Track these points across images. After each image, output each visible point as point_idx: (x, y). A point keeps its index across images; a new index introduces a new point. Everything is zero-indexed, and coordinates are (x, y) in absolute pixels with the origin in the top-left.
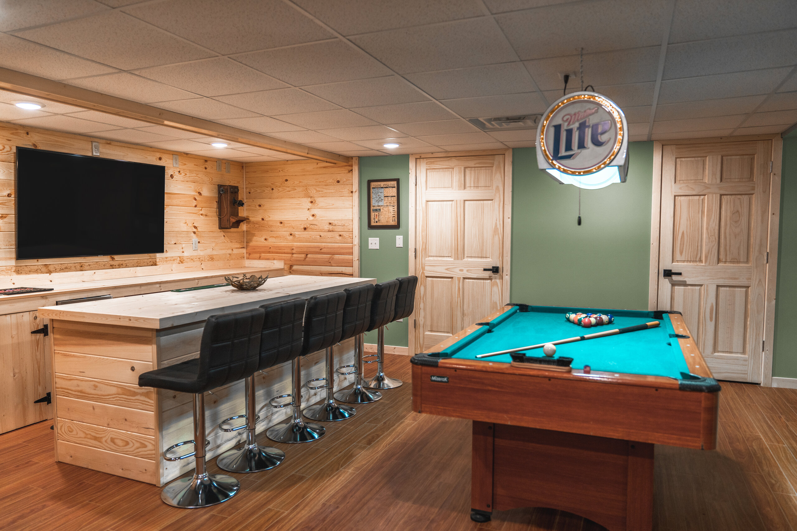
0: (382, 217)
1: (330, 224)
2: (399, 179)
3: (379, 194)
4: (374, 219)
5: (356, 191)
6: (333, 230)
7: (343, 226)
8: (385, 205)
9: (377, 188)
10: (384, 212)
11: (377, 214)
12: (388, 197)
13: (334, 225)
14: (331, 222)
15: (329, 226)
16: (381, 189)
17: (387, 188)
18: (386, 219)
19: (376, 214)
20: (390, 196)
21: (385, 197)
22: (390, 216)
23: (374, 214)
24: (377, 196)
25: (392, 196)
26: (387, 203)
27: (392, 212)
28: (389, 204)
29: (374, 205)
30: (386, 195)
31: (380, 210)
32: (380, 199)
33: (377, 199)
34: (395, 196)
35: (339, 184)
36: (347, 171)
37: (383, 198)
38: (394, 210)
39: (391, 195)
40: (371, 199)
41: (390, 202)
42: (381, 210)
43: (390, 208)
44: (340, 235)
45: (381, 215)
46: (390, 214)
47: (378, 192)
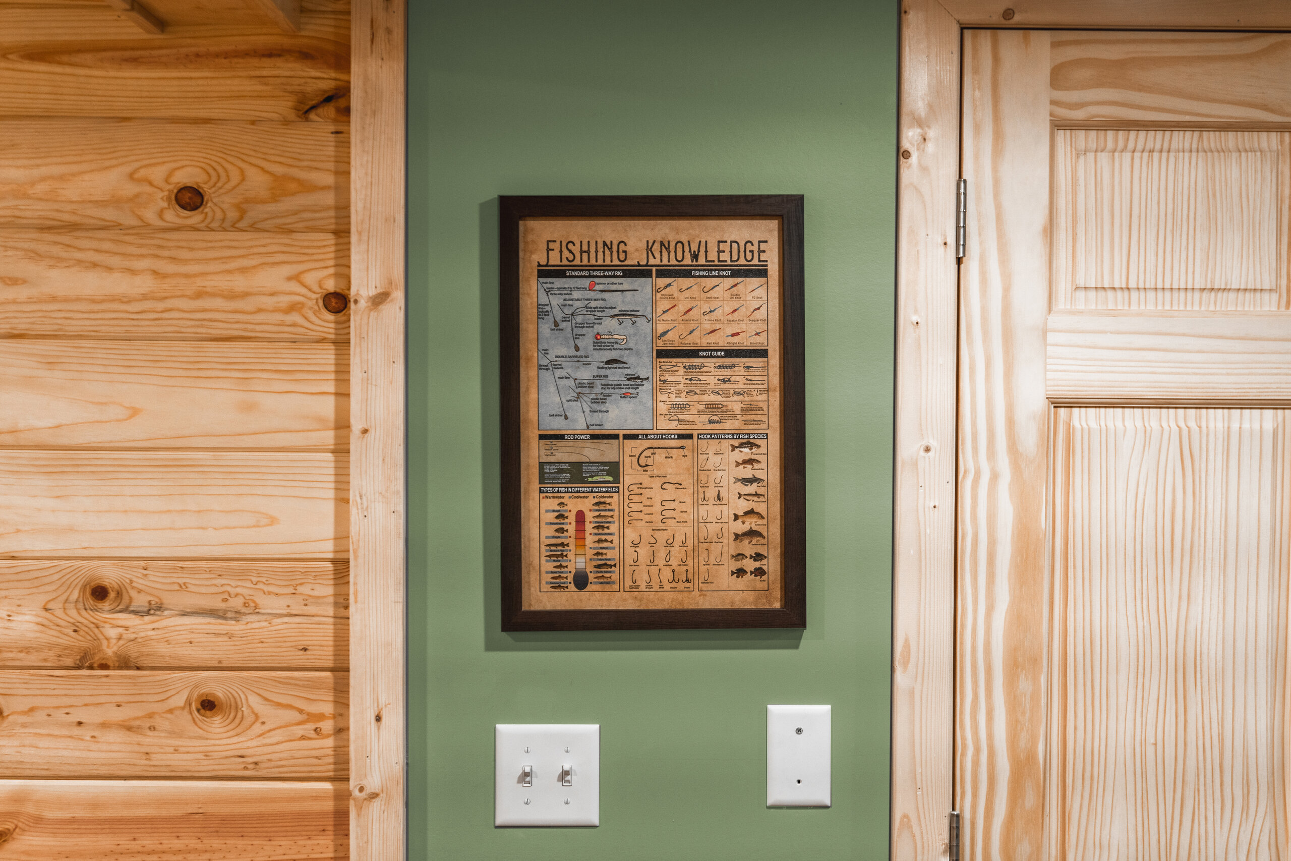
0: (631, 535)
1: (100, 593)
2: (801, 198)
3: (609, 325)
4: (557, 552)
5: (380, 299)
6: (133, 651)
7: (238, 615)
8: (666, 425)
9: (591, 271)
10: (657, 495)
11: (586, 505)
12: (693, 353)
13: (140, 601)
14: (110, 575)
15: (86, 618)
16: (627, 283)
17: (686, 273)
18: (676, 550)
19: (573, 505)
20: (711, 353)
21: (661, 354)
22: (713, 528)
23: (552, 504)
24: (586, 343)
25: (731, 353)
26: (683, 407)
27: (731, 489)
28: (699, 423)
29: (556, 425)
30: (673, 340)
31: (614, 469)
32: (616, 375)
33: (585, 374)
34: (762, 353)
35: (195, 218)
36: (284, 106)
37: (642, 365)
38: (747, 472)
39: (722, 340)
40: (528, 373)
41: (712, 407)
42: (630, 476)
43: (714, 460)
44: (208, 705)
45: (627, 520)
46: (710, 511)
47: (597, 313)
